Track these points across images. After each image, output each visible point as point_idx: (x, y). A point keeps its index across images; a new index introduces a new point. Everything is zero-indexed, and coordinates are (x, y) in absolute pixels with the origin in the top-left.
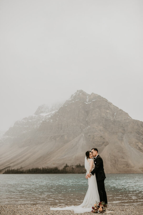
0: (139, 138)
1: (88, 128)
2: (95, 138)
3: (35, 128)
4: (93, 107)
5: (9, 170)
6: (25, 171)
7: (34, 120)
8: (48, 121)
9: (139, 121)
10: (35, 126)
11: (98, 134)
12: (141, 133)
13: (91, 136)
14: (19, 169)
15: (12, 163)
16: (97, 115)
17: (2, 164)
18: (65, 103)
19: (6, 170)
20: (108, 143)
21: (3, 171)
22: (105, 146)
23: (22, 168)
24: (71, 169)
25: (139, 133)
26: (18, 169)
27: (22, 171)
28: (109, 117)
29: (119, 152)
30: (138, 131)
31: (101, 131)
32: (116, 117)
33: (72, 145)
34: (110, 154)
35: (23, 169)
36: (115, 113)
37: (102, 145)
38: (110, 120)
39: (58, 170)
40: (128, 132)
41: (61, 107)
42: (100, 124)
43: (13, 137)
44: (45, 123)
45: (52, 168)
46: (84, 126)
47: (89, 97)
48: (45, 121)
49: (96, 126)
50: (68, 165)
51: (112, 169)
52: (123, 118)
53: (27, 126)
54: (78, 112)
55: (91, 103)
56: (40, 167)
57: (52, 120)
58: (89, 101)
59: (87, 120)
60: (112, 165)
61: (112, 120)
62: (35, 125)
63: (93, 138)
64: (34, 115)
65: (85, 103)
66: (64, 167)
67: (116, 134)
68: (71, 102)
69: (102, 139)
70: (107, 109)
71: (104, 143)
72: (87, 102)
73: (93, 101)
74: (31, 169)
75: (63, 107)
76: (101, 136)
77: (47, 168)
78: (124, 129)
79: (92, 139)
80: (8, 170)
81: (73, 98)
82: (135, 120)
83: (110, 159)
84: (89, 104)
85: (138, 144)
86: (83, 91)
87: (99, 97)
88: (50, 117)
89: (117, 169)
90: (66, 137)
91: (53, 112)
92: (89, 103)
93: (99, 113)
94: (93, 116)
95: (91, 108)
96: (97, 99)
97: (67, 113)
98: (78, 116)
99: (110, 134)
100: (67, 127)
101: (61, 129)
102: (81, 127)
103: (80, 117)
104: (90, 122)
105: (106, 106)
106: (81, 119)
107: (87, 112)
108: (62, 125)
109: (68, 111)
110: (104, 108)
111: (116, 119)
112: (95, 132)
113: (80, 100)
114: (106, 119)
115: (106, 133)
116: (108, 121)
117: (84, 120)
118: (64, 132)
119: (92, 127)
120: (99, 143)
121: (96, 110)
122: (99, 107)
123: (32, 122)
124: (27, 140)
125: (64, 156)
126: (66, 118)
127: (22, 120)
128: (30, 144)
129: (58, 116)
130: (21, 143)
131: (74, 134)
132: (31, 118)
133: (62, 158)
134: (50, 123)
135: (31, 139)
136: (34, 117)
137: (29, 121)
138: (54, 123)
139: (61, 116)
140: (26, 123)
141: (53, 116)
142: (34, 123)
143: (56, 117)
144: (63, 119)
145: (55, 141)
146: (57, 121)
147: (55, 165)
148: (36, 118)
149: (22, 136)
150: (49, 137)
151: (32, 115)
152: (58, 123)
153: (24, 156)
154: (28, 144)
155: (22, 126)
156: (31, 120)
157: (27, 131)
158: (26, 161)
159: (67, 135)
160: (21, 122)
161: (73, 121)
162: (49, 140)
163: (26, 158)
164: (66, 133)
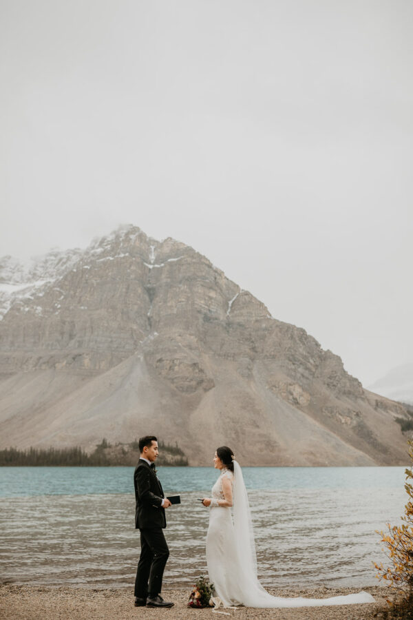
0: (293, 373)
1: (152, 338)
2: (176, 368)
4: (169, 280)
9: (295, 326)
11: (185, 357)
12: (299, 360)
13: (165, 361)
16: (180, 302)
18: (81, 260)
20: (212, 384)
22: (206, 390)
24: (119, 453)
25: (295, 361)
28: (215, 310)
29: (244, 408)
30: (292, 355)
31: (191, 349)
32: (232, 311)
33: (111, 384)
36: (230, 303)
37: (196, 389)
38: (216, 319)
40: (266, 356)
42: (190, 328)
44: (17, 314)
46: (140, 332)
47: (155, 249)
49: (177, 334)
50: (108, 442)
52: (254, 315)
54: (124, 290)
55: (165, 266)
58: (156, 262)
59: (149, 314)
61: (221, 318)
63: (170, 367)
65: (145, 264)
66: (96, 448)
67: (232, 359)
68: (102, 260)
69: (197, 371)
70: (211, 288)
71: (200, 382)
72: (152, 262)
73: (171, 262)
76: (195, 364)
78: (255, 347)
79: (166, 371)
81: (108, 248)
82: (285, 324)
84: (158, 268)
85: (292, 390)
86: (138, 228)
87: (189, 251)
90: (87, 361)
92: (156, 266)
93: (188, 299)
94: (169, 304)
95: (165, 280)
96: (182, 257)
97: (89, 289)
98: (126, 303)
99: (217, 357)
100: (92, 332)
101: (71, 336)
102: (132, 333)
103: (129, 304)
104: (159, 321)
105: (207, 278)
106: (131, 310)
107: (151, 293)
108: (74, 325)
109: (93, 284)
110: (202, 283)
111: (233, 317)
112: (175, 351)
113: (131, 254)
114: (205, 314)
115: (207, 356)
116: (211, 323)
117: (141, 316)
118: (80, 346)
119: (168, 336)
120: (187, 383)
121: (180, 288)
122: (187, 280)
125: (90, 417)
126: (85, 306)
129: (61, 298)
131: (112, 354)
133: (83, 421)
134: (34, 315)
138: (48, 318)
139: (70, 299)
141: (44, 295)
143: (53, 300)
144: (76, 307)
145: (51, 370)
146: (57, 311)
147: (66, 443)
150: (32, 359)
152: (61, 317)
159: (90, 354)
161: (110, 316)
162: (33, 367)
164: (87, 348)
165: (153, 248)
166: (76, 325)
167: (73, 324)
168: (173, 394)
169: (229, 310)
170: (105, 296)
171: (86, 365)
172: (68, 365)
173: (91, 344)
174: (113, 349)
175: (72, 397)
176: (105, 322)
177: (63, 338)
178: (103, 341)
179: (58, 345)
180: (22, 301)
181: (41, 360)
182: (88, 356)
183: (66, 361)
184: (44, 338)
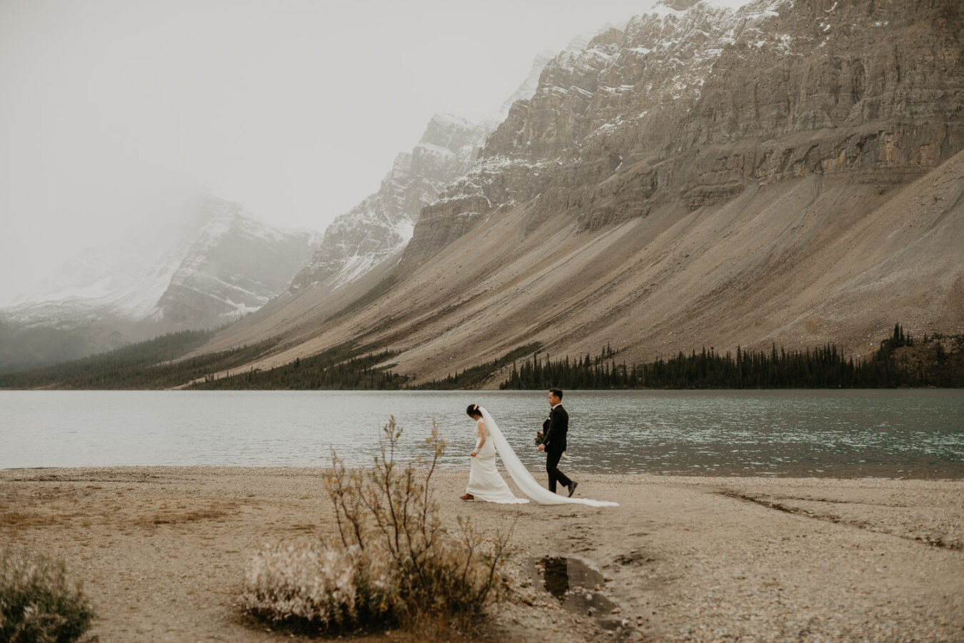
3: (675, 98)
5: (538, 368)
6: (629, 374)
7: (667, 44)
10: (678, 86)
14: (592, 358)
15: (551, 327)
17: (491, 335)
19: (519, 364)
21: (499, 372)
23: (611, 354)
24: (928, 358)
26: (587, 358)
27: (614, 370)
33: (936, 199)
35: (618, 361)
39: (844, 363)
43: (538, 164)
44: (741, 56)
45: (804, 350)
48: (742, 46)
50: (905, 332)
53: (624, 88)
56: (727, 347)
62: (676, 78)
64: (664, 11)
66: (878, 347)
74: (666, 361)
77: (768, 354)
80: (528, 364)
88: (777, 14)
90: (888, 147)
100: (899, 80)
101: (856, 94)
108: (862, 70)
118: (871, 116)
123: (652, 54)
124: (632, 179)
125: (881, 277)
126: (885, 19)
127: (584, 53)
128: (648, 207)
129: (833, 8)
130: (595, 203)
131: (947, 126)
132: (647, 33)
133: (864, 288)
134: (774, 54)
135: (654, 173)
136: (666, 22)
137: (634, 50)
138: (805, 56)
139: (852, 6)
140: (618, 66)
141: (795, 7)
142: (667, 61)
143: (814, 16)
144: (863, 24)
145: (814, 176)
146: (824, 39)
147: (819, 337)
148: (680, 30)
149: (599, 154)
150: (774, 156)
151: (653, 7)
152: (831, 53)
153: (621, 281)
154: (638, 202)
155: (593, 88)
156: (649, 46)
157: (621, 119)
158: (632, 313)
159: (896, 131)
160: (584, 63)
161: (938, 37)
162: (777, 172)
163: (630, 294)
164: (890, 117)
166: (865, 67)
167: (857, 66)
171: (888, 158)
172: (848, 162)
173: (898, 108)
174: (949, 114)
175: (849, 235)
176: (928, 52)
177: (837, 101)
178: (923, 99)
179: (827, 118)
180: (759, 26)
181: (792, 156)
182: (891, 136)
183: (843, 154)
184: (797, 106)
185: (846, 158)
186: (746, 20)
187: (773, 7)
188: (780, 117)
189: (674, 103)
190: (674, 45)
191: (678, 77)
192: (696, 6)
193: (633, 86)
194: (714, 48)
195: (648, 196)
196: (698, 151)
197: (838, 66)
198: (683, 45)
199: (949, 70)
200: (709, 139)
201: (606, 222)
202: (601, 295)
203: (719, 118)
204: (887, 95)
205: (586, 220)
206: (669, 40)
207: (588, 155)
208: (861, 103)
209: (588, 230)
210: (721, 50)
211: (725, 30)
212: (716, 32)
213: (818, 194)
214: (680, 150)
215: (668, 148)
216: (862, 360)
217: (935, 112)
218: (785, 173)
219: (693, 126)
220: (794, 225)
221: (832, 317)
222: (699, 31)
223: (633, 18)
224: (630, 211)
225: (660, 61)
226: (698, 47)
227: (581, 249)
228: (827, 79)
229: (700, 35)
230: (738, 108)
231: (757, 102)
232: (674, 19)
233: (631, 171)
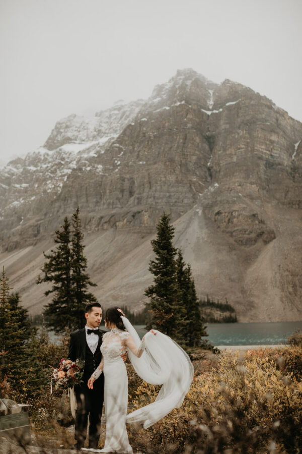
1: (212, 189)
2: (235, 220)
3: (49, 191)
4: (228, 126)
7: (44, 166)
8: (90, 170)
10: (50, 186)
11: (244, 208)
13: (223, 214)
16: (239, 149)
18: (140, 112)
20: (273, 235)
22: (266, 242)
28: (278, 155)
31: (252, 198)
32: (298, 154)
34: (279, 266)
36: (297, 145)
37: (256, 241)
38: (280, 164)
41: (126, 122)
42: (251, 176)
44: (79, 174)
46: (200, 184)
47: (213, 93)
48: (80, 169)
49: (236, 184)
51: (284, 309)
53: (24, 185)
54: (181, 141)
55: (223, 111)
57: (100, 167)
58: (215, 107)
59: (209, 164)
60: (284, 299)
61: (286, 163)
62: (49, 182)
63: (229, 220)
64: (43, 151)
65: (203, 110)
67: (297, 206)
68: (158, 110)
69: (257, 222)
70: (272, 131)
71: (261, 234)
72: (211, 107)
73: (230, 106)
75: (133, 124)
76: (254, 215)
79: (225, 224)
81: (165, 97)
83: (280, 282)
84: (216, 113)
86: (195, 72)
87: (248, 92)
89: (298, 311)
90: (145, 218)
91: (103, 140)
92: (215, 111)
93: (247, 144)
94: (228, 152)
95: (223, 127)
96: (240, 100)
97: (147, 142)
98: (184, 154)
99: (281, 206)
100: (150, 188)
101: (131, 193)
102: (191, 186)
103: (187, 155)
104: (219, 171)
105: (267, 121)
106: (190, 162)
107: (210, 141)
108: (134, 183)
109: (150, 137)
110: (262, 127)
111: (298, 160)
112: (234, 202)
113: (187, 102)
114: (267, 160)
115: (270, 205)
116: (274, 169)
117: (200, 167)
118: (138, 203)
119: (227, 186)
120: (246, 236)
121: (238, 134)
122: (246, 124)
123: (37, 171)
124: (28, 228)
125: (145, 275)
126: (143, 161)
127: (5, 168)
128: (36, 241)
129: (121, 155)
130: (10, 238)
131: (171, 209)
132: (35, 160)
133: (137, 280)
134: (95, 174)
135: (38, 226)
136: (44, 156)
137: (29, 168)
138: (109, 175)
139: (129, 154)
140: (21, 175)
141: (104, 153)
142: (45, 174)
143: (113, 158)
144: (134, 162)
145: (112, 229)
146: (117, 168)
147: (118, 302)
148: (50, 160)
149: (12, 216)
150: (94, 219)
151: (38, 149)
152: (120, 174)
153: (25, 275)
154: (31, 239)
155: (9, 184)
156: (36, 166)
157: (23, 199)
158: (31, 291)
159: (149, 211)
160: (5, 173)
161: (167, 170)
162: (96, 227)
163: (29, 282)
164: (146, 204)
165: (211, 92)
166: (136, 182)
167: (132, 181)
168: (231, 249)
169: (295, 154)
170: (162, 148)
171: (145, 222)
172: (128, 223)
173: (150, 200)
174: (171, 204)
175: (129, 256)
176: (162, 176)
177: (123, 196)
178: (161, 196)
179: (118, 203)
180: (87, 160)
181: (103, 220)
182: (147, 213)
183: (126, 220)
184: (105, 197)
185: (127, 221)
186: (81, 157)
187: (94, 152)
188: (97, 202)
189: (48, 193)
190: (47, 167)
191: (50, 181)
192: (58, 150)
193: (27, 185)
194: (67, 169)
195: (35, 236)
196: (59, 216)
197: (123, 180)
198: (52, 167)
199: (172, 184)
200: (65, 211)
201: (16, 248)
202: (15, 282)
203: (69, 201)
204: (145, 194)
205: (6, 247)
206: (45, 164)
207: (6, 216)
208: (134, 197)
209: (7, 252)
210: (70, 171)
211: (72, 161)
212: (67, 162)
213: (114, 238)
214: (51, 215)
215: (46, 215)
216: (138, 313)
217: (166, 203)
218: (100, 227)
219: (57, 204)
220: (104, 252)
221: (123, 293)
222: (60, 161)
223: (29, 153)
224: (27, 243)
225: (41, 174)
226: (59, 168)
227: (4, 260)
228: (119, 186)
229: (60, 164)
230: (78, 197)
231: (87, 194)
232: (48, 155)
233: (28, 224)
